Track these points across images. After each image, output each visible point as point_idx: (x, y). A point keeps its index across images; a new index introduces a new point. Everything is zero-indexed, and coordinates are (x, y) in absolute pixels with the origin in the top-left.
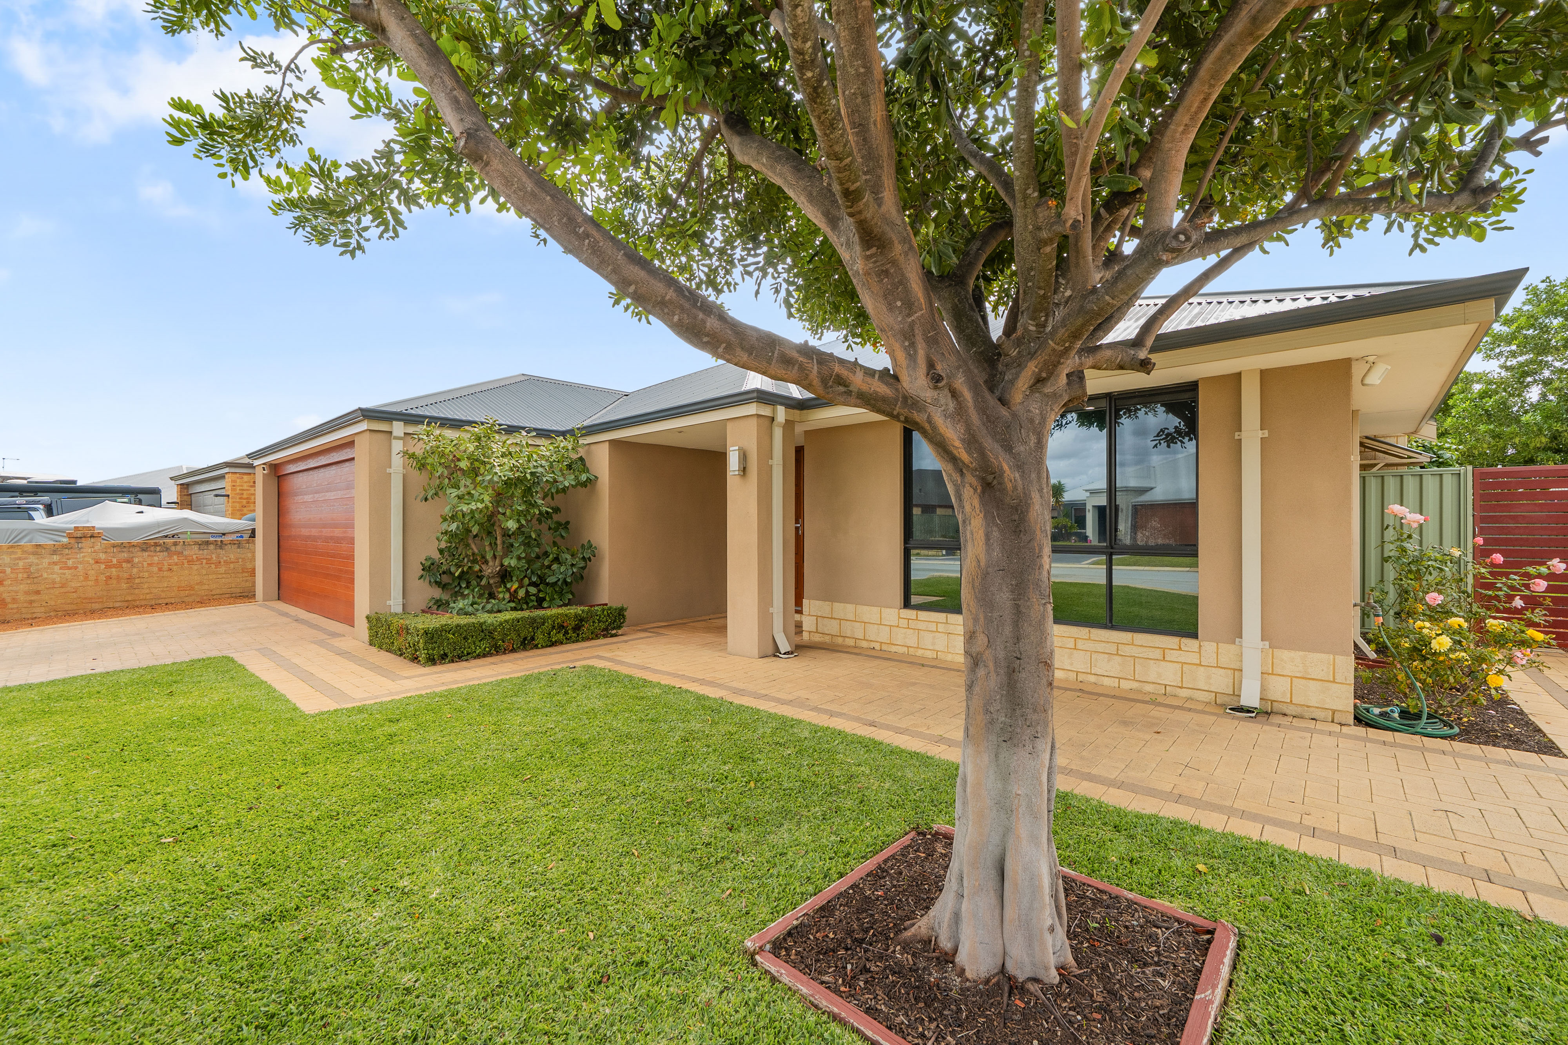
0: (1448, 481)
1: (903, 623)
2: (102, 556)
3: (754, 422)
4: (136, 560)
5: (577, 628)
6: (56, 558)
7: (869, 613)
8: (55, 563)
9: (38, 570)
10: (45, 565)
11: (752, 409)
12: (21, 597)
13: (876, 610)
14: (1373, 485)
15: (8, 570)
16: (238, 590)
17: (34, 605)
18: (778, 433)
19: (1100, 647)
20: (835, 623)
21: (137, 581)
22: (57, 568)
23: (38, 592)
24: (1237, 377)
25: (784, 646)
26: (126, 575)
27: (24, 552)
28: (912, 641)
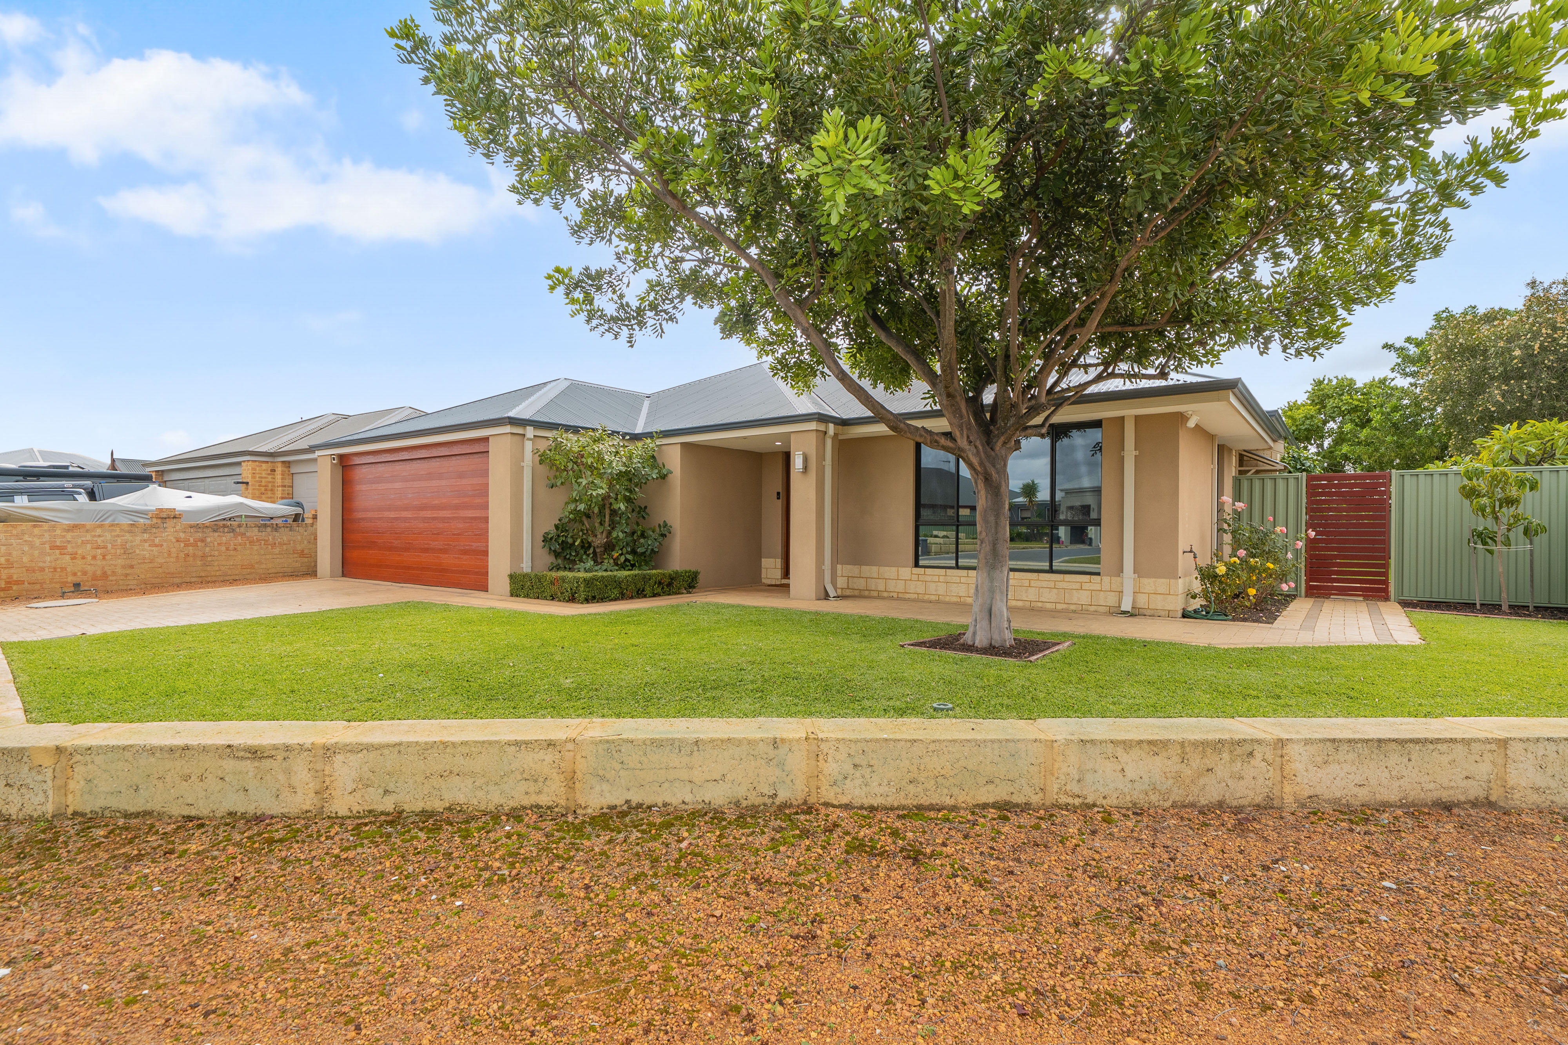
0: (1292, 482)
1: (915, 577)
2: (182, 535)
3: (814, 434)
4: (209, 540)
5: (669, 585)
6: (146, 536)
7: (889, 572)
8: (145, 541)
9: (132, 547)
10: (137, 542)
11: (813, 426)
12: (119, 571)
13: (894, 569)
14: (1245, 485)
15: (109, 546)
16: (289, 570)
17: (129, 578)
18: (829, 443)
19: (1045, 584)
20: (863, 581)
21: (209, 559)
22: (147, 545)
23: (132, 567)
24: (1122, 418)
25: (832, 593)
26: (200, 553)
27: (122, 530)
28: (921, 590)
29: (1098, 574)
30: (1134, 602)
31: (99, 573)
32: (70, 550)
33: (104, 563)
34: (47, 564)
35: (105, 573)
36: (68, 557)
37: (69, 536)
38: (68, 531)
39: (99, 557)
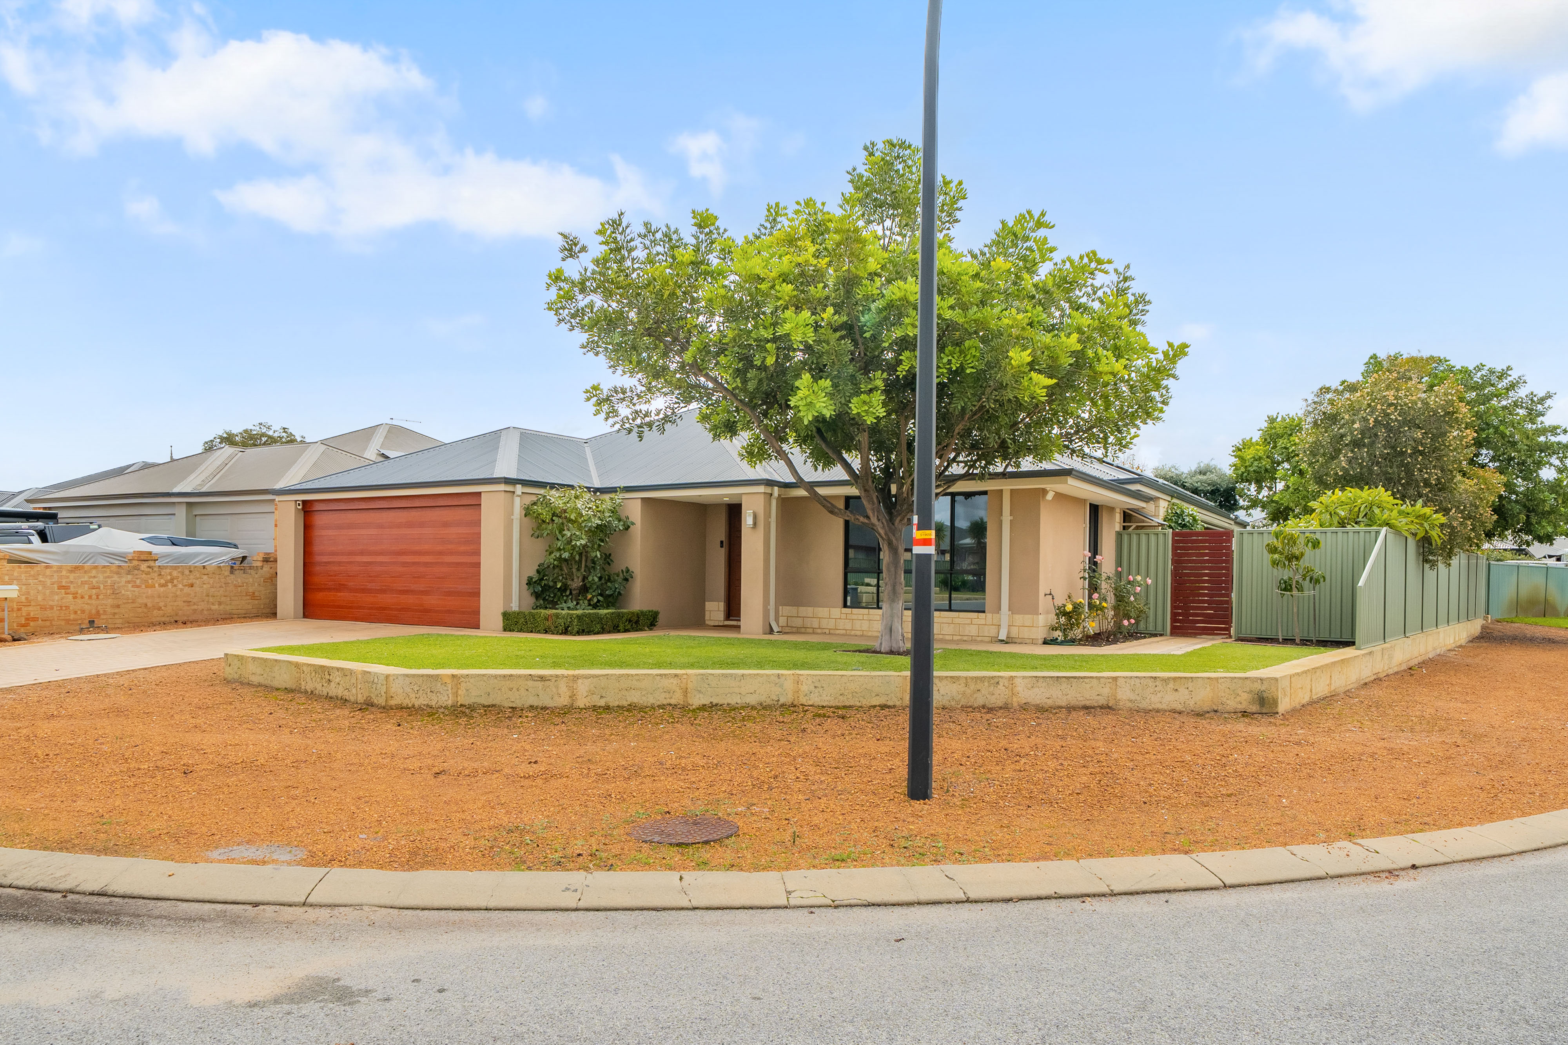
0: (1161, 537)
1: (844, 616)
3: (762, 496)
6: (129, 577)
7: (822, 612)
8: (129, 582)
9: (119, 587)
10: (123, 583)
11: (761, 489)
12: (109, 610)
13: (828, 609)
14: (1125, 538)
15: (102, 587)
16: (243, 612)
17: (117, 616)
18: (774, 503)
19: (945, 620)
20: (800, 620)
22: (130, 585)
23: (118, 606)
24: (1001, 491)
25: (776, 629)
27: (111, 571)
28: (849, 627)
29: (984, 612)
30: (1009, 633)
31: (94, 611)
32: (72, 590)
33: (98, 602)
34: (56, 603)
35: (98, 612)
36: (71, 596)
37: (72, 576)
38: (71, 571)
39: (94, 597)
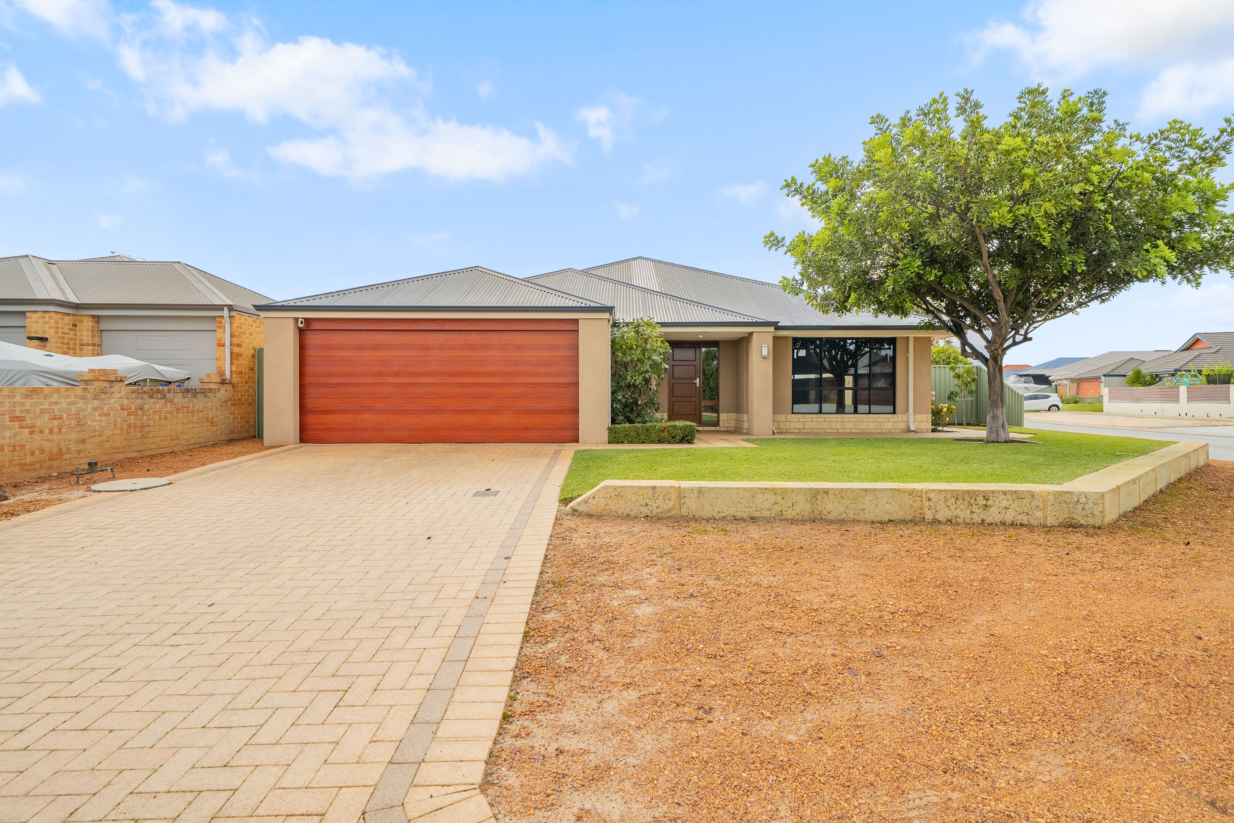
2: (126, 402)
3: (771, 334)
4: (146, 407)
6: (96, 402)
9: (85, 416)
10: (89, 411)
11: (766, 328)
12: (73, 447)
13: (784, 416)
15: (65, 415)
16: (204, 440)
17: (82, 455)
21: (146, 429)
22: (97, 413)
23: (84, 441)
24: (908, 337)
25: (774, 430)
26: (139, 423)
29: (897, 414)
31: (55, 450)
32: (28, 421)
33: (60, 437)
34: (7, 441)
35: (60, 450)
36: (26, 431)
37: (28, 403)
38: (27, 396)
39: (56, 430)
